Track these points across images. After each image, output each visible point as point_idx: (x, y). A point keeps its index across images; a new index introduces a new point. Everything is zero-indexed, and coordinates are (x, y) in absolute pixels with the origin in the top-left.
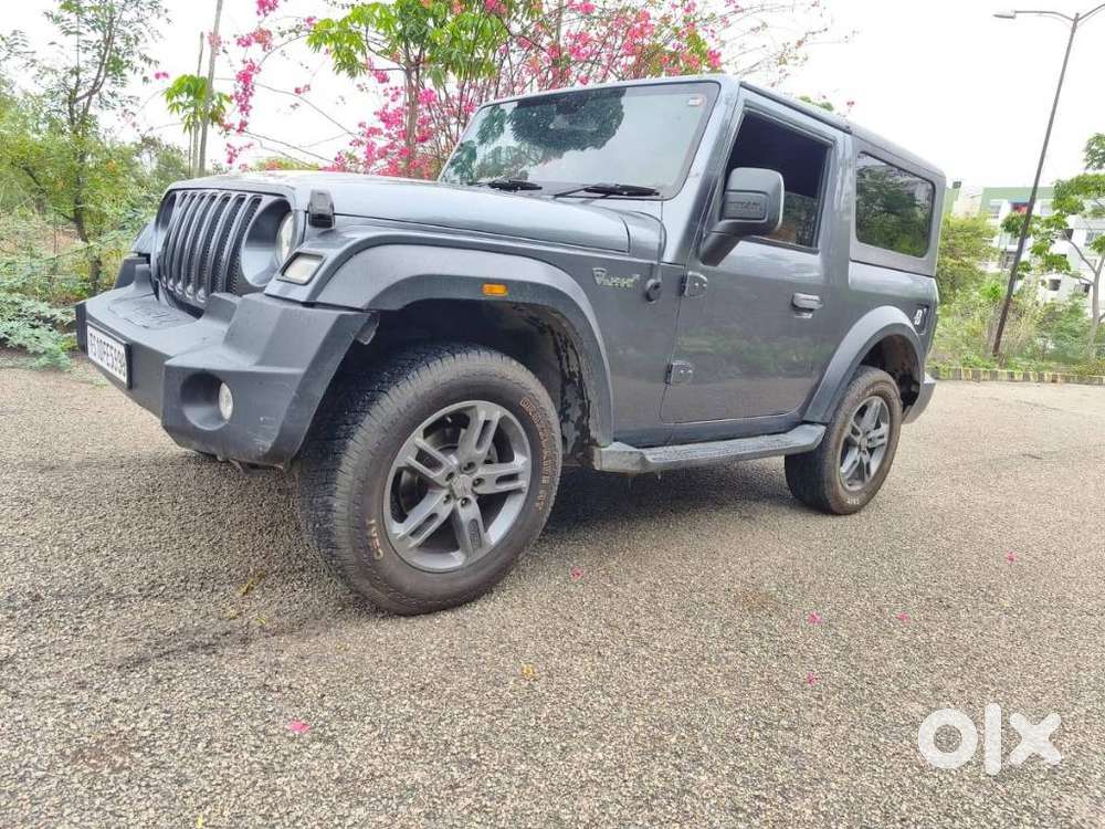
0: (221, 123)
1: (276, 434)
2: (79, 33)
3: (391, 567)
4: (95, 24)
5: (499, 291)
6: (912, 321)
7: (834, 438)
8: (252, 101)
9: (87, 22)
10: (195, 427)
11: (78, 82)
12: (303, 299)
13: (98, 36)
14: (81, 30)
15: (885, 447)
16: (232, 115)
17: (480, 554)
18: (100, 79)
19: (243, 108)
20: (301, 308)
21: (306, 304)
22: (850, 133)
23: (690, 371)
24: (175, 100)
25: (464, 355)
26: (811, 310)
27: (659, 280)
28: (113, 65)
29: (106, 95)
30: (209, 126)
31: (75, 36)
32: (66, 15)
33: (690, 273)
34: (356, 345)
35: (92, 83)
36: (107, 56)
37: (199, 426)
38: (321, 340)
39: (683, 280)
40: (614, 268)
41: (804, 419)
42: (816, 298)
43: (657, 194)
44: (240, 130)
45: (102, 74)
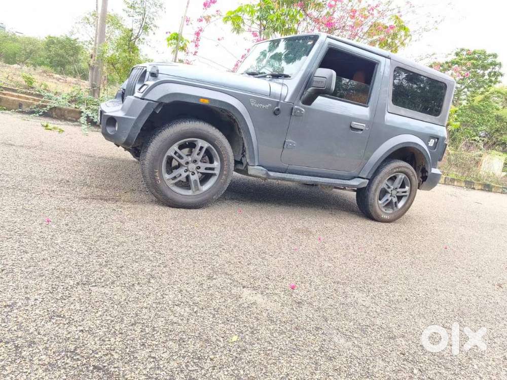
0: (185, 50)
1: (127, 136)
2: (133, 16)
3: (163, 187)
4: (139, 13)
5: (206, 102)
6: (427, 144)
7: (374, 187)
8: (200, 43)
9: (136, 12)
10: (108, 133)
11: (132, 34)
12: (140, 97)
13: (141, 17)
14: (134, 15)
15: (407, 197)
16: (191, 47)
17: (198, 193)
18: (140, 33)
19: (196, 46)
20: (140, 100)
21: (141, 99)
22: (390, 58)
23: (294, 145)
24: (170, 42)
25: (194, 122)
26: (362, 130)
27: (279, 107)
28: (145, 28)
29: (141, 39)
30: (178, 51)
31: (132, 18)
32: (130, 10)
33: (296, 107)
34: (154, 112)
35: (137, 35)
36: (143, 25)
37: (110, 133)
38: (142, 109)
39: (292, 109)
40: (259, 101)
41: (359, 176)
42: (364, 125)
43: (290, 77)
44: (195, 54)
45: (141, 30)
